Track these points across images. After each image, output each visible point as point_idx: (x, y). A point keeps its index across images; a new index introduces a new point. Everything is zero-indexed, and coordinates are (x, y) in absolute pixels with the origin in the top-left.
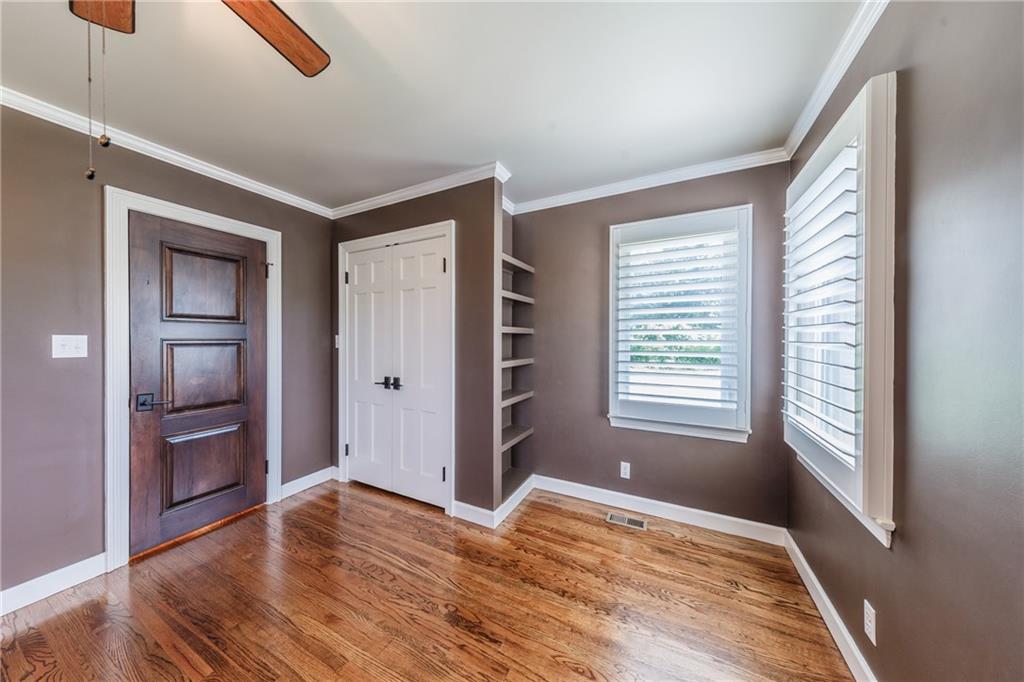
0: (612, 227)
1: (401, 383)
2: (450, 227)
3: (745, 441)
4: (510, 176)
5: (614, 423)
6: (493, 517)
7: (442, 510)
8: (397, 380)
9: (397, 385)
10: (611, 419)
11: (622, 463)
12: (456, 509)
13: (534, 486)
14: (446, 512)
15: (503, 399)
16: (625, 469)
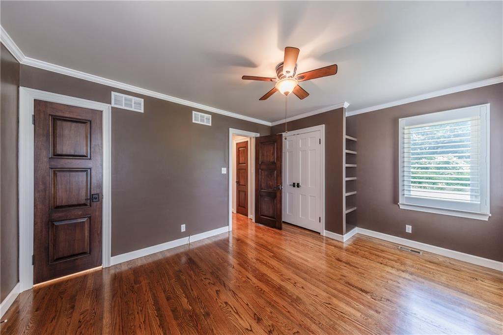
0: (400, 119)
1: (300, 185)
2: (322, 127)
3: (487, 220)
4: (349, 105)
5: (401, 207)
6: (343, 237)
7: (320, 233)
8: (298, 184)
9: (298, 186)
10: (400, 206)
11: (407, 226)
12: (325, 233)
13: (357, 232)
14: (321, 234)
15: (346, 193)
16: (409, 229)
